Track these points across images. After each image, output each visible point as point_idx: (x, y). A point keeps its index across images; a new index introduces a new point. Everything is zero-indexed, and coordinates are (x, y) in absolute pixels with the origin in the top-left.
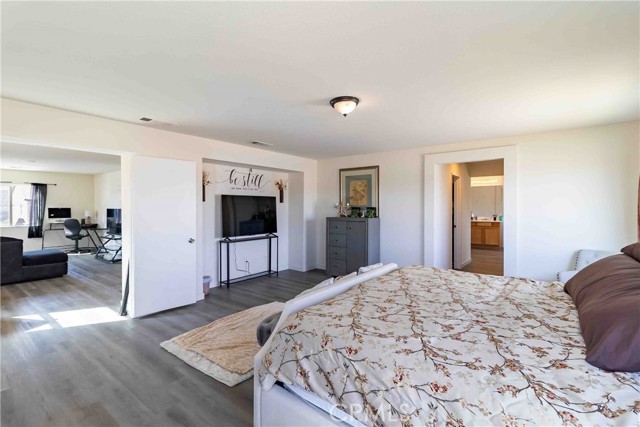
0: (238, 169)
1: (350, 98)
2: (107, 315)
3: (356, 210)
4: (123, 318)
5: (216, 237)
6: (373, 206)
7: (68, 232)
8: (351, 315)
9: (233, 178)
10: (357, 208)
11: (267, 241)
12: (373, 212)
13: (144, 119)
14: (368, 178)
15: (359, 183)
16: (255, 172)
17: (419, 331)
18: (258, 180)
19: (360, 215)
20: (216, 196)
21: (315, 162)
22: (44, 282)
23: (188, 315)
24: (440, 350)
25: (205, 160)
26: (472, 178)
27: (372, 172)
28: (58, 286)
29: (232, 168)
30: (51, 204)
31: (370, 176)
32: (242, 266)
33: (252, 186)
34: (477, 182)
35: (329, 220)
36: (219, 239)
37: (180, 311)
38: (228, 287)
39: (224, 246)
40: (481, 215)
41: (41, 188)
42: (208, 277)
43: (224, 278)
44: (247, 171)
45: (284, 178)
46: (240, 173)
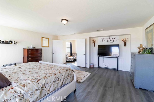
9: (103, 40)
12: (150, 51)
16: (111, 38)
18: (113, 40)
27: (153, 27)
33: (111, 42)
44: (109, 37)
46: (106, 39)
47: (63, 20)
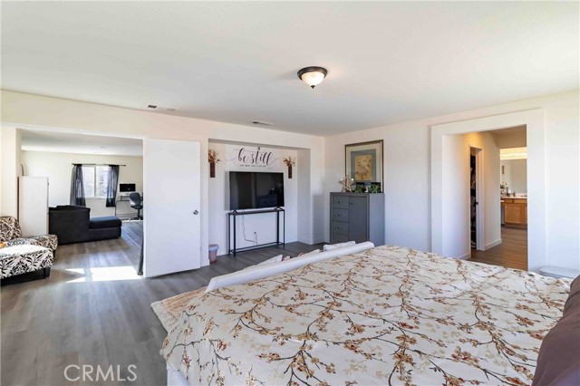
0: (246, 148)
1: (316, 69)
2: (128, 273)
3: (360, 185)
4: (139, 277)
5: (226, 209)
6: (378, 181)
7: (133, 203)
8: (400, 294)
9: (242, 156)
10: (361, 183)
11: (275, 214)
12: (377, 187)
13: (150, 106)
14: (373, 153)
15: (364, 157)
16: (263, 150)
17: (485, 319)
18: (266, 157)
19: (364, 190)
20: (226, 173)
21: (322, 139)
22: (104, 242)
23: (189, 280)
24: (515, 347)
25: (210, 140)
26: (502, 151)
27: (377, 146)
28: (111, 246)
29: (241, 147)
30: (122, 181)
31: (375, 150)
32: (251, 237)
33: (261, 163)
34: (507, 154)
35: (333, 195)
36: (229, 211)
37: (184, 275)
38: (235, 255)
39: (232, 217)
40: (520, 192)
41: (115, 168)
42: (216, 245)
43: (232, 248)
44: (255, 149)
45: (293, 155)
46: (249, 152)
47: (305, 70)
